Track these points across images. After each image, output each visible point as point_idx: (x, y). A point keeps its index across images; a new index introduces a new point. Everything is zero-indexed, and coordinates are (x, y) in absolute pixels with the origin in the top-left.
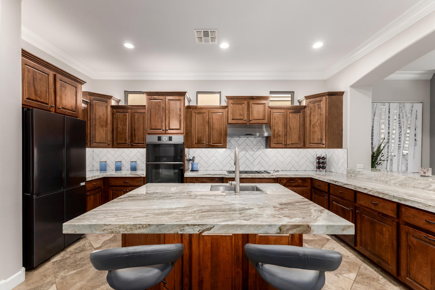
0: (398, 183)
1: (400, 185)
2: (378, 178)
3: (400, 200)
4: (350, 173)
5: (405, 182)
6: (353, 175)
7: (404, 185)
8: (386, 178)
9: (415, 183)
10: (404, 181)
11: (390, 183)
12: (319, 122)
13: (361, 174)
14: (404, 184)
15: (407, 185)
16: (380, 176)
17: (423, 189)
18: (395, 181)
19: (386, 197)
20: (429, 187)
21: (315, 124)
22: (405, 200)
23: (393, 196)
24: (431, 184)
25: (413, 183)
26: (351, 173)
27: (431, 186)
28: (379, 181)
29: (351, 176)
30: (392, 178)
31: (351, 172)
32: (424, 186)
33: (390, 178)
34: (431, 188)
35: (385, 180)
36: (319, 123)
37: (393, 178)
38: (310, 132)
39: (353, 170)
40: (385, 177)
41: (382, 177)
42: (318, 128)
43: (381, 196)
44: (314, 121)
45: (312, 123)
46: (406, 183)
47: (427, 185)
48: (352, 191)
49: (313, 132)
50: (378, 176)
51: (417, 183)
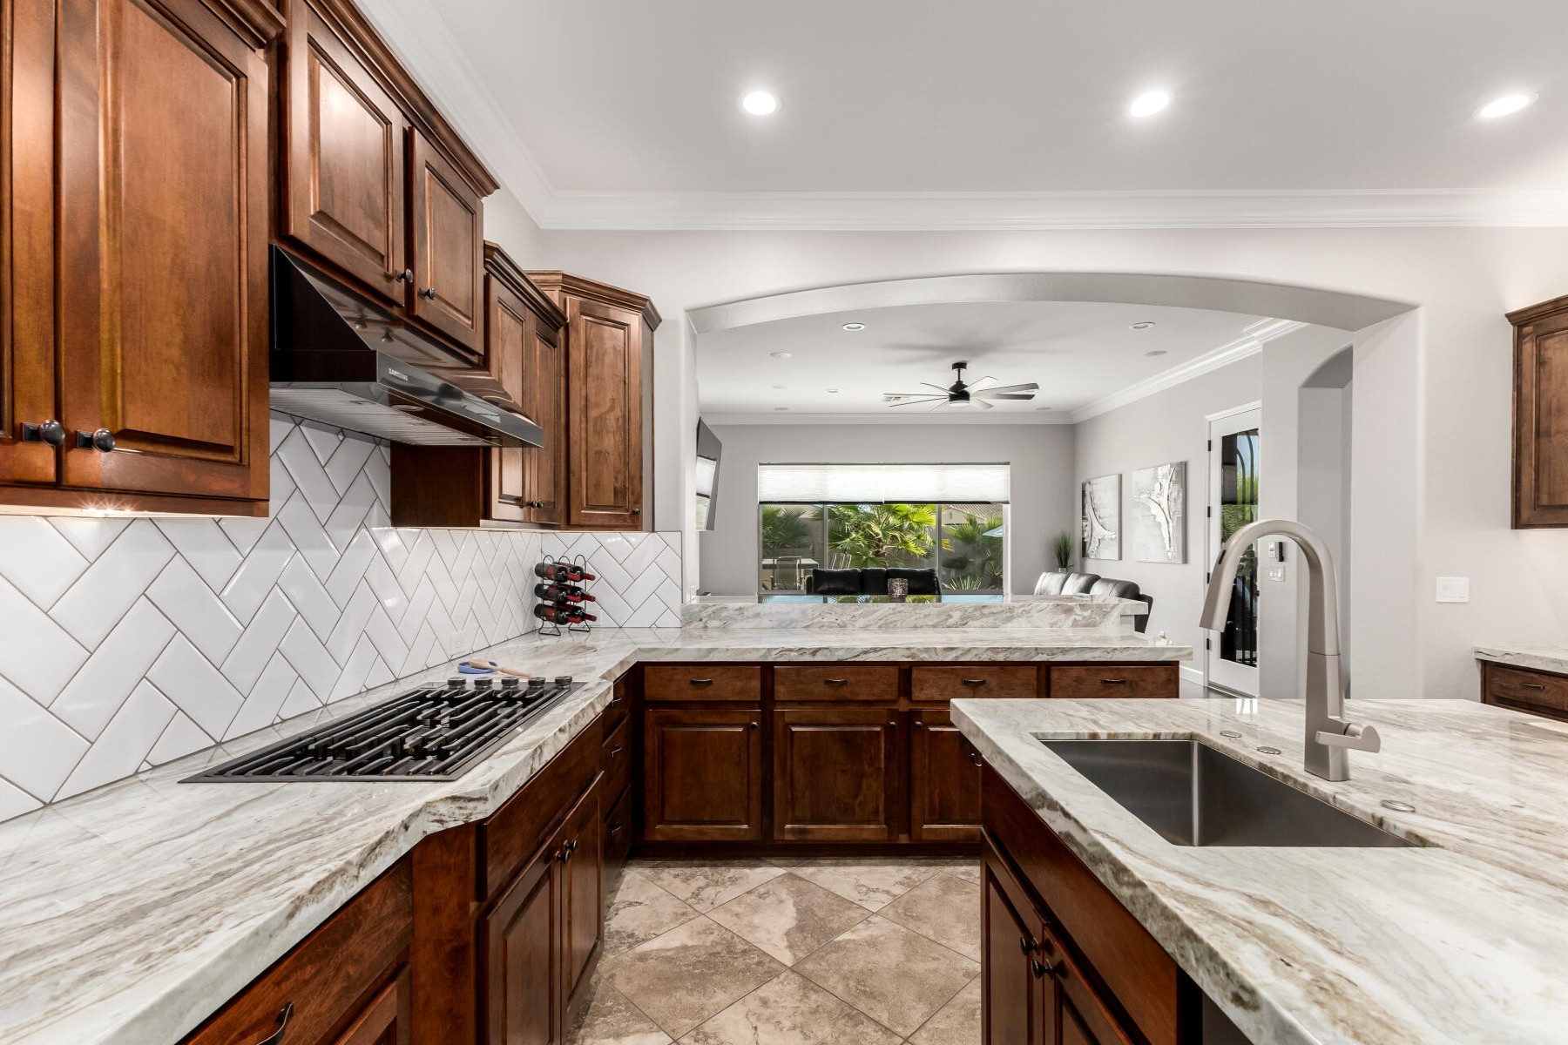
0: (876, 623)
1: (880, 627)
2: (815, 621)
3: (1053, 655)
4: (701, 620)
5: (894, 619)
6: (715, 623)
7: (891, 626)
8: (842, 615)
9: (918, 616)
10: (890, 616)
11: (854, 626)
12: (618, 412)
13: (748, 617)
14: (891, 623)
15: (898, 625)
16: (820, 614)
17: (934, 626)
18: (867, 619)
19: (1016, 657)
20: (946, 620)
21: (601, 418)
22: (1064, 651)
23: (1036, 649)
24: (951, 613)
25: (913, 618)
26: (704, 620)
27: (950, 616)
28: (820, 627)
29: (706, 627)
30: (857, 613)
31: (704, 614)
32: (936, 620)
33: (854, 613)
34: (951, 621)
35: (839, 622)
36: (618, 419)
37: (860, 612)
38: (587, 453)
39: (715, 608)
40: (836, 613)
41: (828, 615)
42: (615, 441)
43: (1000, 657)
44: (597, 405)
45: (593, 413)
46: (895, 621)
47: (944, 617)
48: (890, 668)
49: (598, 453)
50: (816, 614)
51: (922, 616)
